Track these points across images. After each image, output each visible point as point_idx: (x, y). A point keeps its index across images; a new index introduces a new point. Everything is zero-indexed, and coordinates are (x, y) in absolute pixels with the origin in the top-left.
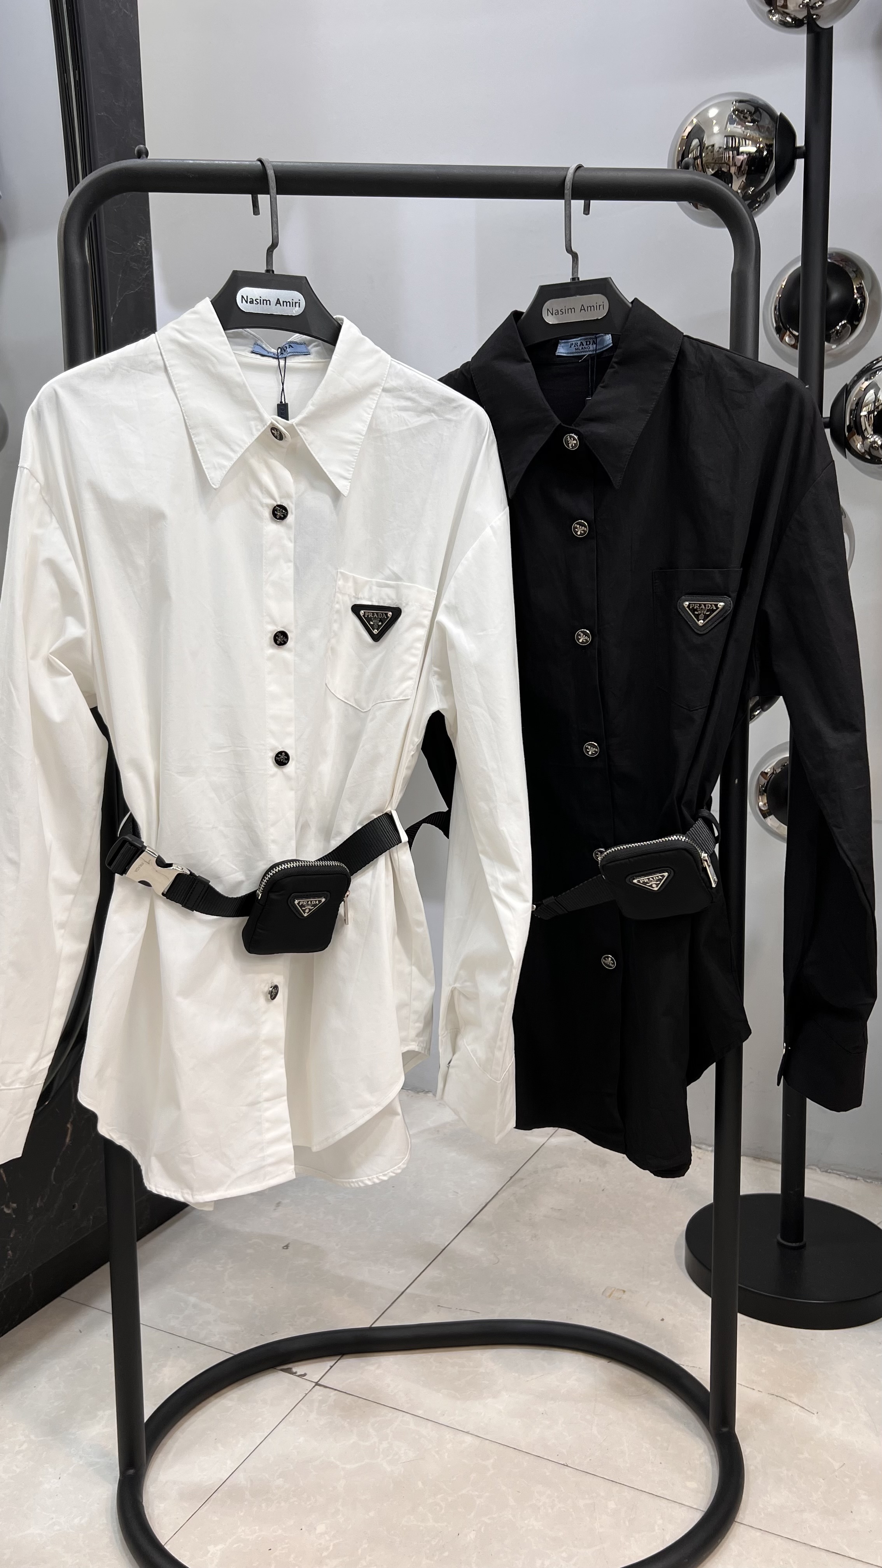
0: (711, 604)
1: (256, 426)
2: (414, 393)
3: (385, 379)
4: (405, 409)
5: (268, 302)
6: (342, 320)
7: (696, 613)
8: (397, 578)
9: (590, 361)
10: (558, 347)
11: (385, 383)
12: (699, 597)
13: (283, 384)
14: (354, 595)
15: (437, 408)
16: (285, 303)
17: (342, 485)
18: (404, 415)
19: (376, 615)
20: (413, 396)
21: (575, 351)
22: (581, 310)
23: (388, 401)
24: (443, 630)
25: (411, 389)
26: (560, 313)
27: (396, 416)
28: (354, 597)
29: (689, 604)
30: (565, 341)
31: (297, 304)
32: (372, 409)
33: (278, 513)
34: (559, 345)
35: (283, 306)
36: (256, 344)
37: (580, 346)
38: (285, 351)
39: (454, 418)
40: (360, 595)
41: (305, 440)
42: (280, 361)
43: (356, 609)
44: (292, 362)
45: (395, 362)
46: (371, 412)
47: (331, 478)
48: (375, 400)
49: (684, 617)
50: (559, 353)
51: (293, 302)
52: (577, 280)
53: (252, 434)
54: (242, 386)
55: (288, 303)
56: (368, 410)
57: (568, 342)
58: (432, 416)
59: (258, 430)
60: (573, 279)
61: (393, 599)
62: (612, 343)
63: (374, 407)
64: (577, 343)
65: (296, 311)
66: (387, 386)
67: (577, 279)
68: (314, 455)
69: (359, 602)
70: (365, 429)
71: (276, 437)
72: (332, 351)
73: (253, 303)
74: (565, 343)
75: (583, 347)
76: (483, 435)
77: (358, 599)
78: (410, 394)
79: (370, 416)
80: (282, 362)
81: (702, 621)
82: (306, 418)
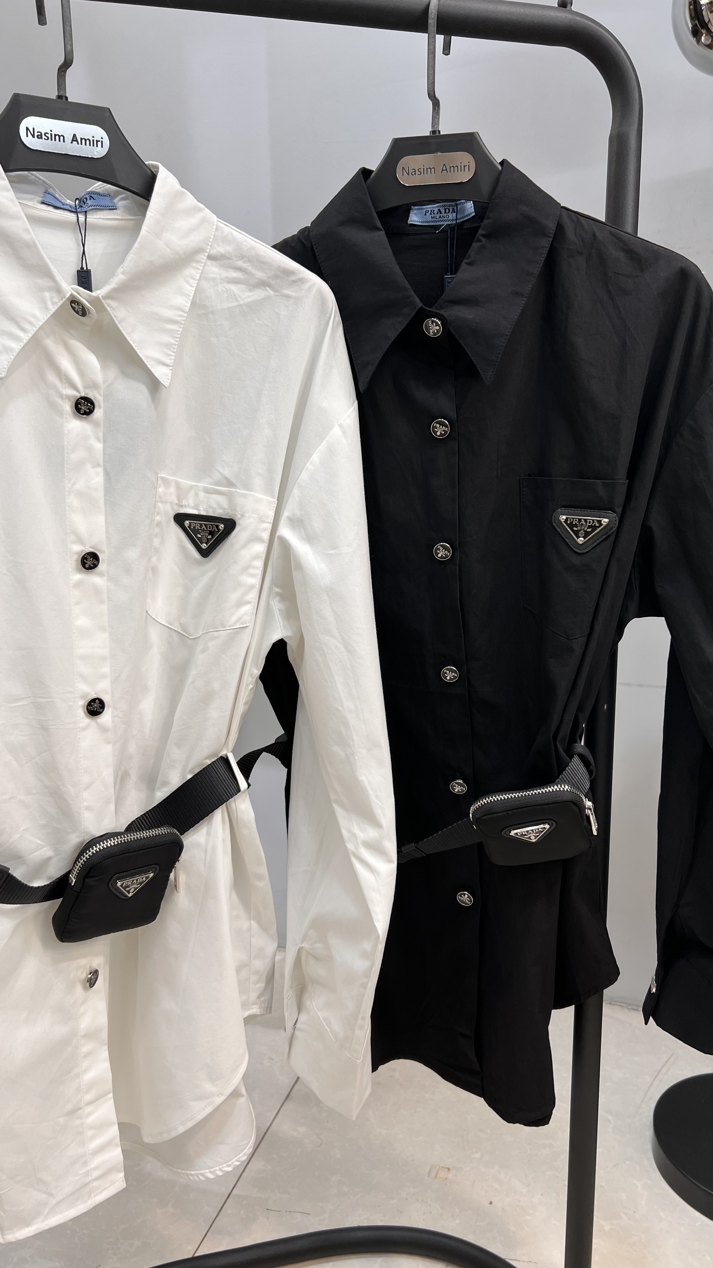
0: (593, 520)
1: (51, 298)
2: (245, 262)
3: (210, 244)
4: (235, 281)
5: (62, 138)
6: (157, 167)
7: (575, 529)
8: (230, 484)
9: (449, 232)
10: (411, 215)
11: (210, 249)
12: (578, 511)
13: (84, 246)
14: (177, 502)
15: (273, 282)
16: (83, 141)
17: (161, 373)
18: (233, 287)
19: (204, 527)
20: (245, 265)
21: (431, 220)
22: (442, 170)
23: (214, 270)
24: (286, 546)
25: (242, 257)
26: (417, 173)
27: (225, 289)
28: (177, 504)
29: (567, 518)
30: (419, 207)
31: (99, 143)
32: (195, 280)
33: (82, 407)
34: (411, 212)
35: (81, 144)
36: (46, 192)
37: (437, 214)
38: (85, 203)
39: (293, 294)
40: (184, 502)
41: (115, 317)
42: (79, 216)
43: (180, 519)
44: (95, 218)
45: (222, 224)
46: (194, 283)
47: (147, 364)
48: (198, 269)
49: (560, 532)
50: (411, 221)
51: (93, 140)
52: (437, 134)
53: (47, 309)
54: (31, 246)
55: (88, 141)
56: (192, 281)
57: (422, 209)
58: (267, 290)
59: (54, 303)
60: (434, 132)
61: (225, 509)
62: (475, 211)
63: (197, 278)
64: (434, 211)
65: (99, 152)
66: (214, 252)
67: (437, 132)
68: (126, 336)
69: (183, 511)
70: (189, 305)
71: (77, 312)
72: (146, 208)
73: (42, 138)
74: (418, 209)
75: (441, 215)
76: (328, 315)
77: (182, 506)
78: (240, 263)
79: (194, 289)
80: (82, 218)
81: (582, 539)
82: (115, 290)
